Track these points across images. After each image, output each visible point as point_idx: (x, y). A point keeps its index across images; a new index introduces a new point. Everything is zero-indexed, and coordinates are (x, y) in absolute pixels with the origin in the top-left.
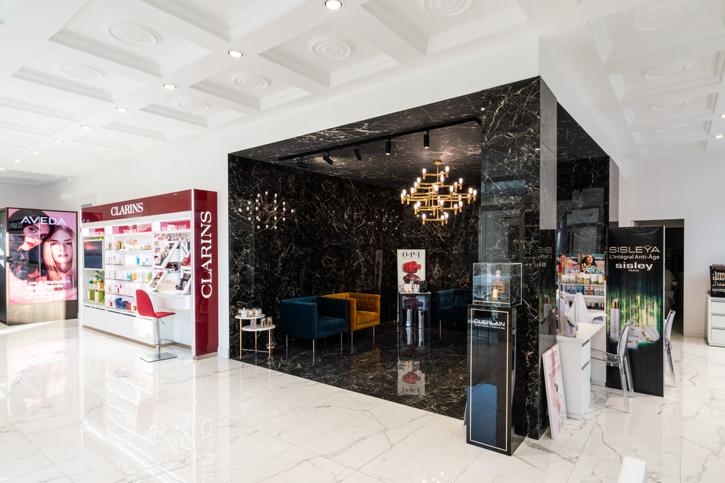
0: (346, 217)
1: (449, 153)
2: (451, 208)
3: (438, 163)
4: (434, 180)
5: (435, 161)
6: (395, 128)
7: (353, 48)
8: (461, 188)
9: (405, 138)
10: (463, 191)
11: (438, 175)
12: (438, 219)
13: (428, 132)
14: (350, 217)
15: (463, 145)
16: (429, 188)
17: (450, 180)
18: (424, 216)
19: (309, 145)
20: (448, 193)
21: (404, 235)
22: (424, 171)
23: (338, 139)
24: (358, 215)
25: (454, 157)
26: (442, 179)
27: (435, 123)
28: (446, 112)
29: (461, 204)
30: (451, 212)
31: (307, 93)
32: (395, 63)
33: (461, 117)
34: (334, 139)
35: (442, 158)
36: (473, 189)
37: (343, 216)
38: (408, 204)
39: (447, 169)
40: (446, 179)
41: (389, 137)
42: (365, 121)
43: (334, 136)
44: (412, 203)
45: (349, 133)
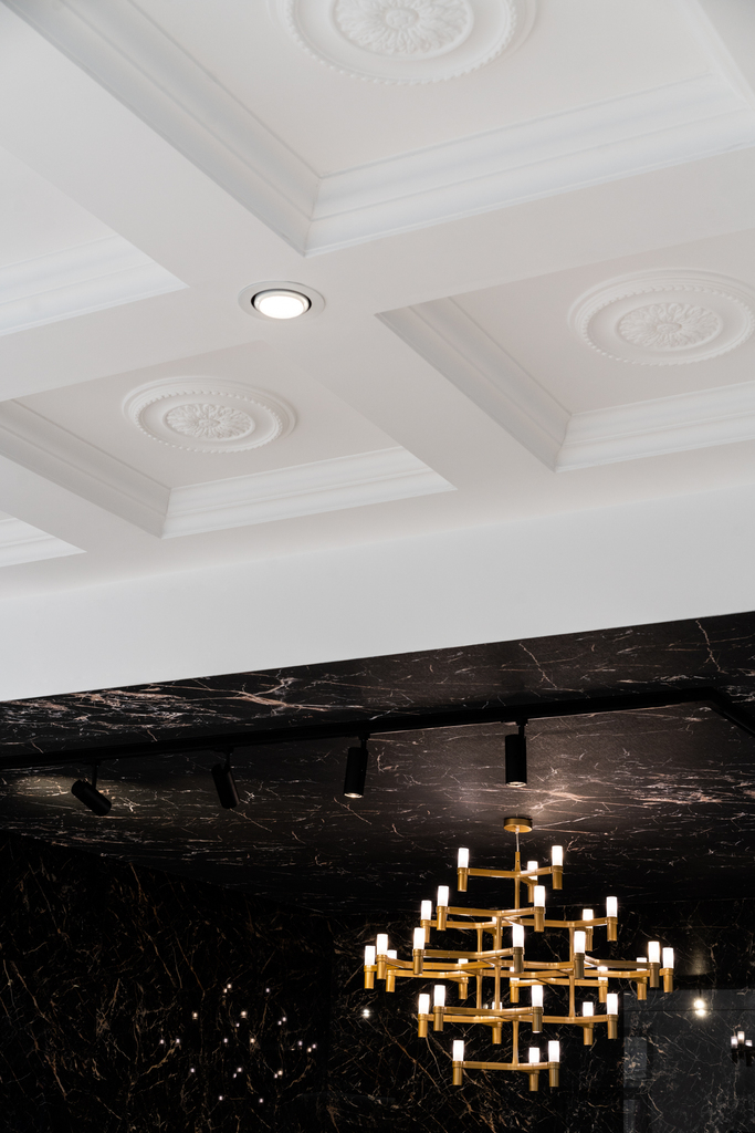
0: (103, 1025)
1: (571, 796)
2: (571, 1019)
3: (519, 829)
4: (504, 895)
5: (506, 820)
6: (392, 697)
7: (291, 419)
8: (612, 937)
9: (417, 739)
10: (618, 947)
11: (519, 875)
12: (515, 1065)
13: (522, 723)
14: (120, 1025)
15: (634, 773)
16: (479, 926)
17: (569, 897)
18: (458, 1049)
19: (24, 732)
20: (565, 957)
21: (332, 1110)
22: (463, 857)
23: (150, 720)
24: (150, 1018)
25: (585, 808)
26: (539, 896)
27: (556, 694)
28: (610, 663)
29: (612, 1002)
30: (570, 1036)
31: (62, 548)
32: (436, 482)
33: (658, 683)
34: (135, 721)
35: (537, 809)
36: (663, 945)
37: (91, 1024)
38: (390, 988)
39: (557, 855)
40: (551, 895)
41: (361, 726)
42: (286, 672)
43: (143, 709)
44: (412, 988)
45: (205, 704)
